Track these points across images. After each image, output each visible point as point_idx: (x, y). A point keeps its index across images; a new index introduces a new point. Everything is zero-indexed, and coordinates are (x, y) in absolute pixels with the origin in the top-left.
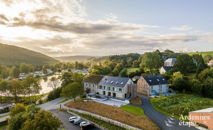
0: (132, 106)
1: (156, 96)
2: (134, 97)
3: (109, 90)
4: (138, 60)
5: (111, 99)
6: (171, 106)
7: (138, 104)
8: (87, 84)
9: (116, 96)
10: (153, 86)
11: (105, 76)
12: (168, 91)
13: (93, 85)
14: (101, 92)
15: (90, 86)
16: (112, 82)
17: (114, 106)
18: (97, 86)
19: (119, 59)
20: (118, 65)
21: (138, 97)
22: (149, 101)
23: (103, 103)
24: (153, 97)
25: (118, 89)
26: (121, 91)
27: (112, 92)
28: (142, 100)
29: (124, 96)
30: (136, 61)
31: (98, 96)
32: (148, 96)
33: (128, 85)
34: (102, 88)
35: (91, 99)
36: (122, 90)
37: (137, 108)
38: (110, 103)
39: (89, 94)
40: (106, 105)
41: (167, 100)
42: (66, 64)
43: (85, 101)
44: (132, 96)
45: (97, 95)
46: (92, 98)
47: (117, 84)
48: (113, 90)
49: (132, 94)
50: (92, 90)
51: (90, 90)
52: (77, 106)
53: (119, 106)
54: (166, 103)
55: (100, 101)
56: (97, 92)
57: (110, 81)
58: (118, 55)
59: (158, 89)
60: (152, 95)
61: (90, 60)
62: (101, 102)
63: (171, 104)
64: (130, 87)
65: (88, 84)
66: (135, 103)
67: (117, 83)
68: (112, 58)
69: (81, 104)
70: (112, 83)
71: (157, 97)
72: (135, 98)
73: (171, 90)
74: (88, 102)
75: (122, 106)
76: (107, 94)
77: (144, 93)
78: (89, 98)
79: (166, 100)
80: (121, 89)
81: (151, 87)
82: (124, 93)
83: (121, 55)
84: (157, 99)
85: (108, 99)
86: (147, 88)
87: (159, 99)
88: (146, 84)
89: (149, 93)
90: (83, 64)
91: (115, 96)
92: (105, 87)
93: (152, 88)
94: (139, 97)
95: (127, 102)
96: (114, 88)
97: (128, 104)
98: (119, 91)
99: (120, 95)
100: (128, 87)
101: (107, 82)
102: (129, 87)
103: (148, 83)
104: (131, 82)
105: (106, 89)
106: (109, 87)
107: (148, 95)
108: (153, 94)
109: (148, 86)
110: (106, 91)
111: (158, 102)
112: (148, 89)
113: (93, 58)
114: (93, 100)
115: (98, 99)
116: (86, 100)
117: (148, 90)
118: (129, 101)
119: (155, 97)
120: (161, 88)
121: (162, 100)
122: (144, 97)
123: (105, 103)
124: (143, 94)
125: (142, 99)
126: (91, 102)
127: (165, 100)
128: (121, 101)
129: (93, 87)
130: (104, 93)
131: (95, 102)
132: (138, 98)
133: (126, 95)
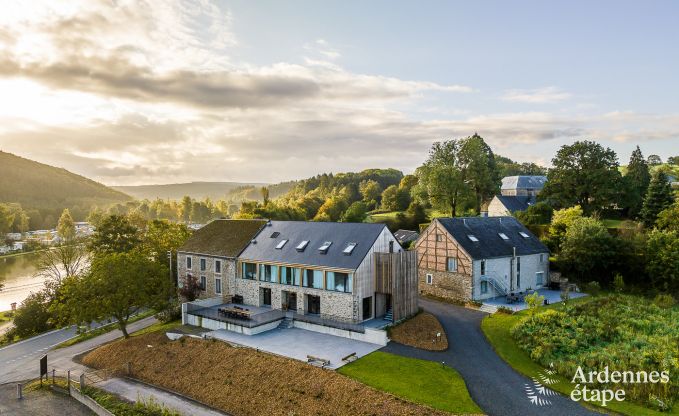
0: (403, 360)
1: (508, 307)
2: (405, 314)
3: (289, 283)
4: (398, 186)
5: (298, 324)
6: (593, 355)
7: (429, 345)
8: (189, 259)
9: (323, 310)
10: (488, 263)
11: (272, 222)
12: (545, 281)
13: (218, 264)
14: (251, 291)
15: (203, 268)
16: (304, 243)
17: (311, 360)
18: (232, 267)
19: (335, 185)
20: (329, 202)
21: (421, 311)
22: (479, 330)
23: (255, 347)
24: (491, 309)
25: (331, 278)
26: (345, 284)
27: (301, 293)
28: (443, 326)
29: (361, 307)
30: (393, 189)
31: (234, 312)
32: (467, 306)
33: (377, 255)
34: (256, 276)
35: (199, 329)
36: (350, 281)
37: (431, 366)
38: (291, 348)
39: (194, 303)
40: (269, 356)
41: (563, 323)
42: (150, 206)
43: (171, 336)
44: (395, 307)
45: (231, 308)
46: (206, 323)
47: (326, 251)
48: (305, 284)
49: (396, 299)
50: (210, 285)
51: (202, 288)
52: (125, 366)
53: (337, 363)
54: (562, 336)
55: (240, 337)
56: (233, 293)
57: (292, 241)
58: (331, 175)
59: (508, 273)
60: (485, 300)
61: (236, 195)
62: (247, 343)
63: (585, 343)
64: (388, 266)
65: (196, 260)
66: (412, 340)
67: (324, 248)
68: (311, 184)
69: (150, 350)
70: (303, 250)
71: (509, 312)
72: (410, 317)
73: (556, 277)
74: (182, 340)
75: (353, 364)
76: (277, 303)
77: (445, 294)
78: (193, 320)
79: (559, 326)
80: (345, 276)
81: (478, 264)
82: (361, 296)
83: (341, 174)
84: (510, 317)
85: (283, 325)
86: (461, 270)
87: (525, 319)
88: (453, 253)
89: (470, 291)
90: (211, 205)
91: (318, 309)
92: (268, 268)
93: (483, 268)
94: (428, 313)
95: (376, 337)
96: (310, 273)
97: (382, 349)
98: (336, 285)
99: (340, 304)
100: (379, 265)
101: (279, 246)
102: (382, 265)
103: (464, 246)
104: (391, 243)
105: (274, 278)
106: (289, 269)
107: (463, 304)
108: (485, 296)
109: (465, 263)
110: (273, 287)
111: (526, 335)
112: (464, 274)
113: (247, 187)
114: (208, 330)
115: (231, 327)
116: (177, 332)
117: (466, 281)
118: (384, 334)
119: (501, 310)
120: (518, 269)
121: (539, 323)
122: (452, 312)
123: (261, 348)
124: (442, 300)
125: (444, 324)
126: (196, 342)
127: (554, 322)
128: (346, 334)
129: (218, 270)
130: (267, 295)
131: (215, 340)
132: (422, 316)
133: (366, 302)
